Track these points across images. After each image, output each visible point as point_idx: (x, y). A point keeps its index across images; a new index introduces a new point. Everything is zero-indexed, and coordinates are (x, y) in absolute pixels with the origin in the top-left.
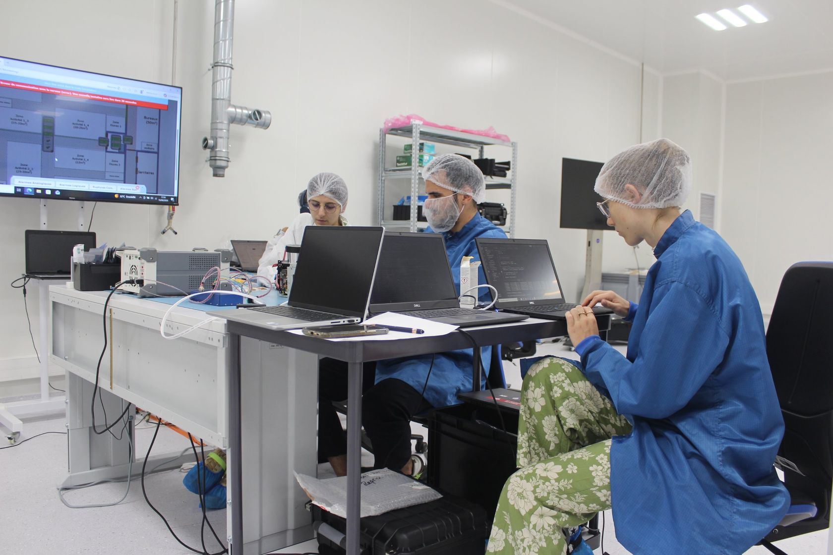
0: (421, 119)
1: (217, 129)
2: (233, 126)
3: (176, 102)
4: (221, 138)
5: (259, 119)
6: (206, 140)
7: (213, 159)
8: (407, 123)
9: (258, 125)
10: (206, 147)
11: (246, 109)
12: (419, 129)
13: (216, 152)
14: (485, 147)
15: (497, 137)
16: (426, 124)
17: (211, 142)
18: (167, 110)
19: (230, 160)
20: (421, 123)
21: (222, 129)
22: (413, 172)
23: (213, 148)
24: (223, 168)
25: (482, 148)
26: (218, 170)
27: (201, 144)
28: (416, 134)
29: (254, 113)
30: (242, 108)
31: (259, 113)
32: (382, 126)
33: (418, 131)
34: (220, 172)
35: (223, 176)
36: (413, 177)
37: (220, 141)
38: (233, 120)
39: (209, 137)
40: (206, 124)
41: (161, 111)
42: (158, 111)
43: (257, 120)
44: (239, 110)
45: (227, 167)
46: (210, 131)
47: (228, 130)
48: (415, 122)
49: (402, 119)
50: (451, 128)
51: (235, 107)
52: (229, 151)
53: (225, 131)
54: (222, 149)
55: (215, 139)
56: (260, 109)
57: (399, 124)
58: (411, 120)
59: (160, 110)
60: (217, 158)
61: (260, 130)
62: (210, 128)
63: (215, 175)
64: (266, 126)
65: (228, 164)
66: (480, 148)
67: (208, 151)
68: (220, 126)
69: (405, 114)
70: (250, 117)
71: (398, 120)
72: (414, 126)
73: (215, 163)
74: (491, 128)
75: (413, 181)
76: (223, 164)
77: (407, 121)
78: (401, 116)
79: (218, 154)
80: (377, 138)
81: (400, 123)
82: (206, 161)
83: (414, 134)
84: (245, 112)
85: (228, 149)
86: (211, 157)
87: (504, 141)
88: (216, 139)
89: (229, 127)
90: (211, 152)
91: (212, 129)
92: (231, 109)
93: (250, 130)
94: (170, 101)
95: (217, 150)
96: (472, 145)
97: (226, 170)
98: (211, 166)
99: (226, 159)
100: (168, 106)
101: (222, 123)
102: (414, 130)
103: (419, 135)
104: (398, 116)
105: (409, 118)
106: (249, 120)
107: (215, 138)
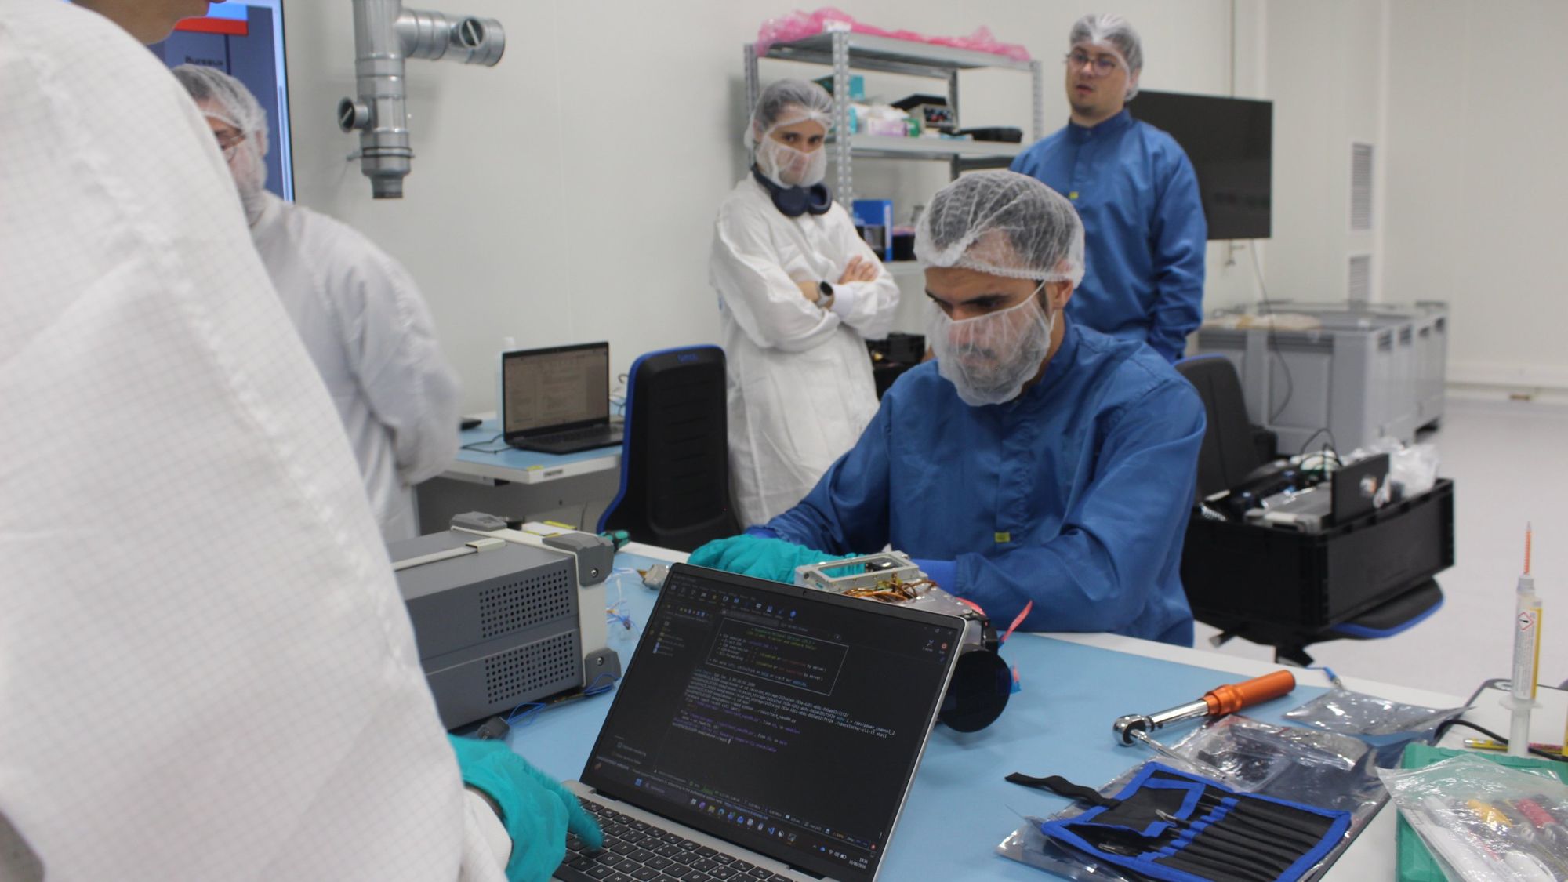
0: (846, 19)
1: (373, 75)
2: (418, 66)
3: (268, 12)
4: (386, 97)
5: (476, 40)
6: (347, 106)
7: (371, 154)
8: (814, 31)
9: (473, 58)
10: (349, 123)
11: (442, 17)
12: (846, 43)
13: (376, 136)
14: (962, 75)
15: (1001, 51)
16: (858, 29)
17: (362, 110)
18: (247, 34)
19: (414, 152)
20: (847, 27)
21: (386, 76)
22: (840, 149)
23: (369, 126)
24: (398, 176)
25: (954, 77)
26: (386, 181)
27: (334, 119)
28: (840, 55)
29: (465, 28)
30: (431, 16)
31: (476, 24)
32: (753, 39)
33: (845, 48)
34: (391, 187)
35: (398, 195)
36: (840, 159)
37: (386, 108)
38: (414, 46)
39: (354, 99)
40: (342, 61)
41: (232, 39)
42: (222, 38)
43: (472, 43)
44: (425, 23)
45: (407, 172)
46: (355, 80)
47: (402, 77)
48: (833, 27)
49: (804, 22)
50: (910, 37)
51: (415, 14)
52: (408, 130)
53: (394, 79)
54: (390, 127)
55: (371, 103)
56: (479, 15)
57: (797, 33)
58: (826, 22)
59: (227, 36)
60: (381, 151)
61: (478, 71)
62: (353, 73)
63: (379, 194)
64: (492, 55)
65: (409, 165)
66: (949, 77)
67: (356, 133)
68: (380, 67)
69: (810, 8)
70: (453, 38)
71: (792, 23)
72: (836, 37)
73: (378, 165)
74: (984, 31)
75: (840, 169)
76: (393, 164)
77: (815, 25)
78: (799, 13)
79: (383, 142)
80: (739, 69)
81: (798, 31)
82: (350, 159)
83: (836, 56)
84: (441, 24)
85: (405, 126)
86: (364, 149)
87: (1014, 59)
88: (374, 100)
89: (403, 68)
90: (363, 135)
91: (359, 77)
92: (405, 21)
93: (453, 71)
94: (252, 10)
95: (379, 129)
96: (935, 71)
97: (407, 180)
98: (366, 172)
99: (405, 152)
100: (246, 24)
101: (384, 58)
102: (836, 47)
103: (846, 58)
104: (790, 15)
105: (818, 17)
106: (452, 47)
107: (372, 101)
